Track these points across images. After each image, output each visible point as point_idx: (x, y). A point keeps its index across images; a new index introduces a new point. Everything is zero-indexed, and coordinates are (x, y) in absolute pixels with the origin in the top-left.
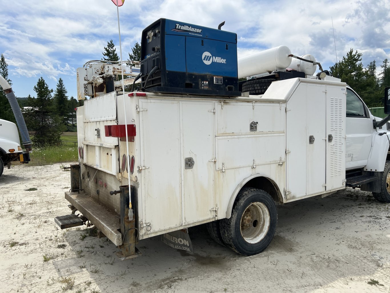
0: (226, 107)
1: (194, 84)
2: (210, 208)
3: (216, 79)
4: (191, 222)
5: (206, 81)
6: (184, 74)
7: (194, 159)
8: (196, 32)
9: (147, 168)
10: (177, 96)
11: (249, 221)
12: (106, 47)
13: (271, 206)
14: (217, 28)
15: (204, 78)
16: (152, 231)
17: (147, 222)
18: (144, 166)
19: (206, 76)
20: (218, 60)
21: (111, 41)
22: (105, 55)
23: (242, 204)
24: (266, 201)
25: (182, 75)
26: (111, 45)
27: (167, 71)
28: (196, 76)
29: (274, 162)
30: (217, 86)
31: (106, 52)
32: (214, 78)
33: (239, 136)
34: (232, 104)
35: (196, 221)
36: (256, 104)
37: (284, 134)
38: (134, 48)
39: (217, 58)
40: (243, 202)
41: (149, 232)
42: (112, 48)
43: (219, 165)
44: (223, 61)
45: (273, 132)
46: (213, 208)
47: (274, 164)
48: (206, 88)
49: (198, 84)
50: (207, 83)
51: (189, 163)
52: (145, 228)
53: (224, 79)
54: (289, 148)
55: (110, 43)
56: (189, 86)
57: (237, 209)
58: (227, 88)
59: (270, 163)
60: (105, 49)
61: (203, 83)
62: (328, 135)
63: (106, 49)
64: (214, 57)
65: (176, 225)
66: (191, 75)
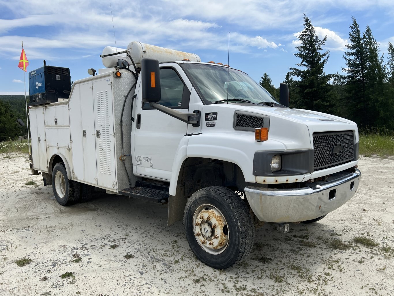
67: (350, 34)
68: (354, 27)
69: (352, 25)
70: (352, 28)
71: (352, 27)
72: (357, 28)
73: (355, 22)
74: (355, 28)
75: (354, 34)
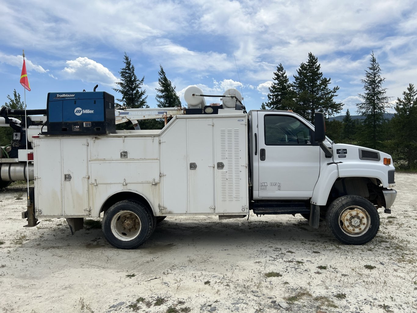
0: (97, 141)
1: (68, 129)
2: (84, 209)
3: (85, 124)
4: (70, 215)
5: (78, 125)
6: (61, 123)
7: (72, 175)
8: (71, 97)
9: (39, 178)
10: (59, 136)
11: (128, 224)
12: (275, 72)
13: (141, 216)
14: (93, 91)
15: (76, 124)
16: (42, 214)
17: (39, 209)
18: (37, 177)
19: (77, 122)
20: (87, 111)
21: (280, 65)
22: (275, 80)
23: (111, 210)
24: (136, 211)
25: (59, 124)
26: (280, 69)
27: (50, 122)
28: (69, 123)
29: (147, 182)
30: (87, 128)
31: (276, 77)
32: (84, 123)
33: (110, 162)
34: (103, 139)
35: (73, 215)
36: (125, 138)
37: (157, 161)
38: (299, 69)
39: (86, 110)
40: (113, 208)
41: (40, 215)
42: (282, 71)
43: (92, 180)
44: (92, 112)
45: (145, 159)
46: (87, 209)
47: (147, 184)
48: (78, 130)
49: (71, 128)
50: (78, 127)
51: (68, 177)
52: (38, 212)
53: (92, 123)
54: (164, 172)
55: (279, 67)
56: (65, 130)
57: (107, 212)
58: (95, 129)
59: (141, 182)
60: (274, 74)
61: (75, 127)
62: (217, 162)
63: (276, 74)
64: (84, 110)
65: (58, 214)
66: (66, 124)
67: (159, 80)
68: (161, 74)
69: (160, 72)
70: (161, 75)
71: (160, 73)
72: (164, 75)
73: (162, 69)
74: (163, 75)
75: (162, 80)
